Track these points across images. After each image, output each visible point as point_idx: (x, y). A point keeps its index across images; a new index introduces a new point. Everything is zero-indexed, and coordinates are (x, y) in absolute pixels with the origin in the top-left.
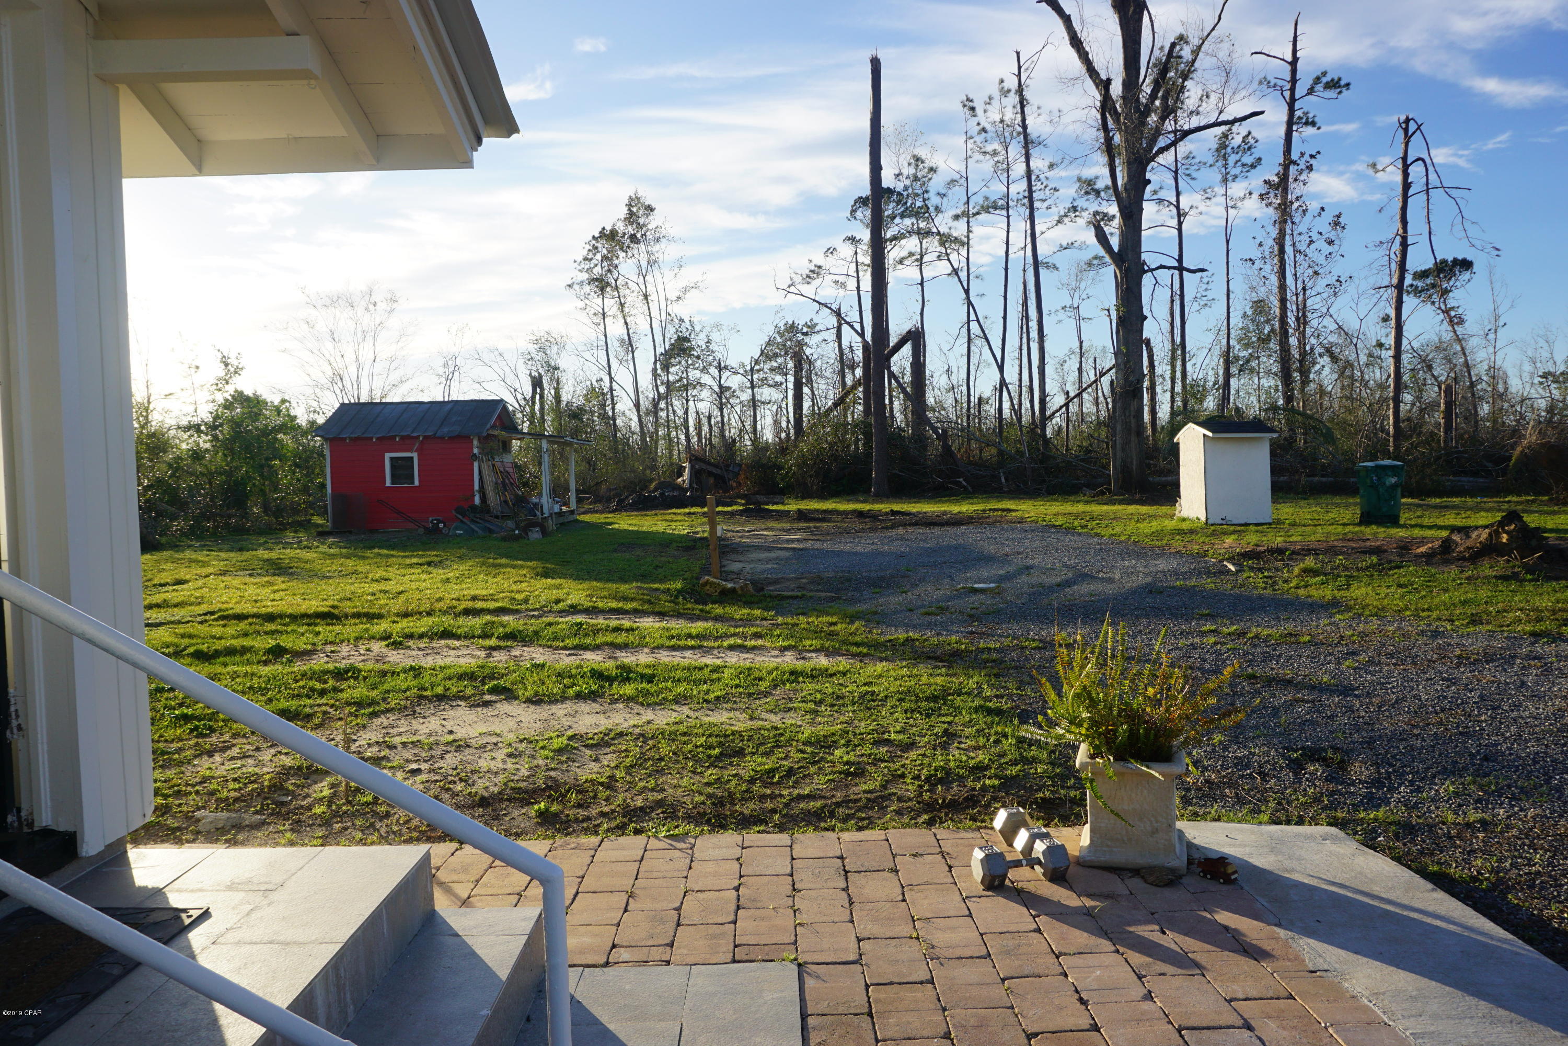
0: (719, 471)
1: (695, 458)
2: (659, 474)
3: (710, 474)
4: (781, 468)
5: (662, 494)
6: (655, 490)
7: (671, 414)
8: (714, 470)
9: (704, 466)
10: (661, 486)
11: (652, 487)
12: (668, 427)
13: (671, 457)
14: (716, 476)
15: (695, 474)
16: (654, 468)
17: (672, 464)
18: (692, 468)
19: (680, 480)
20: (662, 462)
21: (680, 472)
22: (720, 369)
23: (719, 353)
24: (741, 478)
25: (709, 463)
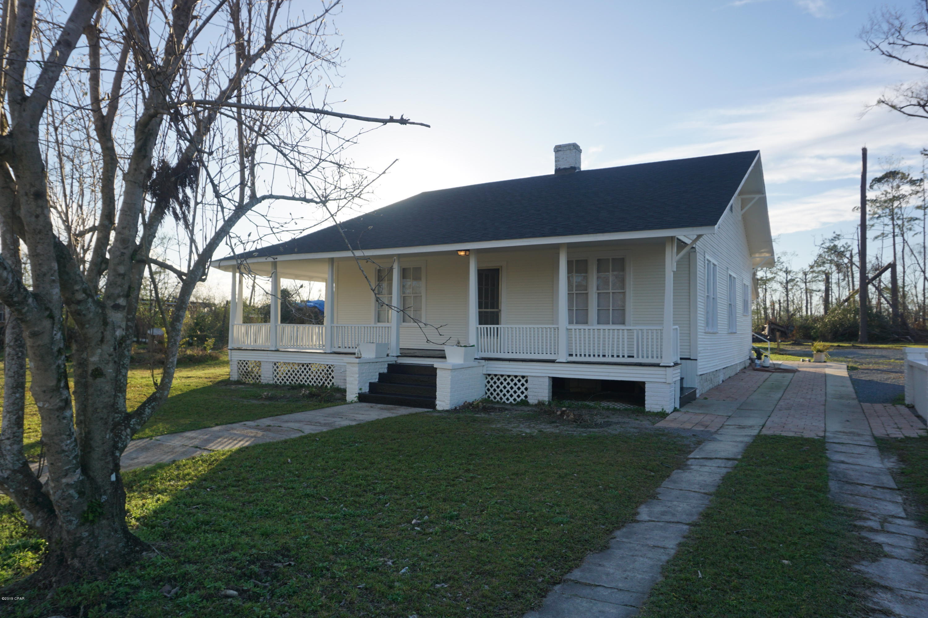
0: (783, 329)
1: (769, 322)
3: (779, 330)
4: (814, 329)
9: (776, 327)
13: (757, 321)
15: (772, 331)
18: (770, 327)
19: (763, 332)
21: (763, 329)
22: (787, 272)
23: (785, 265)
24: (794, 332)
25: (779, 326)
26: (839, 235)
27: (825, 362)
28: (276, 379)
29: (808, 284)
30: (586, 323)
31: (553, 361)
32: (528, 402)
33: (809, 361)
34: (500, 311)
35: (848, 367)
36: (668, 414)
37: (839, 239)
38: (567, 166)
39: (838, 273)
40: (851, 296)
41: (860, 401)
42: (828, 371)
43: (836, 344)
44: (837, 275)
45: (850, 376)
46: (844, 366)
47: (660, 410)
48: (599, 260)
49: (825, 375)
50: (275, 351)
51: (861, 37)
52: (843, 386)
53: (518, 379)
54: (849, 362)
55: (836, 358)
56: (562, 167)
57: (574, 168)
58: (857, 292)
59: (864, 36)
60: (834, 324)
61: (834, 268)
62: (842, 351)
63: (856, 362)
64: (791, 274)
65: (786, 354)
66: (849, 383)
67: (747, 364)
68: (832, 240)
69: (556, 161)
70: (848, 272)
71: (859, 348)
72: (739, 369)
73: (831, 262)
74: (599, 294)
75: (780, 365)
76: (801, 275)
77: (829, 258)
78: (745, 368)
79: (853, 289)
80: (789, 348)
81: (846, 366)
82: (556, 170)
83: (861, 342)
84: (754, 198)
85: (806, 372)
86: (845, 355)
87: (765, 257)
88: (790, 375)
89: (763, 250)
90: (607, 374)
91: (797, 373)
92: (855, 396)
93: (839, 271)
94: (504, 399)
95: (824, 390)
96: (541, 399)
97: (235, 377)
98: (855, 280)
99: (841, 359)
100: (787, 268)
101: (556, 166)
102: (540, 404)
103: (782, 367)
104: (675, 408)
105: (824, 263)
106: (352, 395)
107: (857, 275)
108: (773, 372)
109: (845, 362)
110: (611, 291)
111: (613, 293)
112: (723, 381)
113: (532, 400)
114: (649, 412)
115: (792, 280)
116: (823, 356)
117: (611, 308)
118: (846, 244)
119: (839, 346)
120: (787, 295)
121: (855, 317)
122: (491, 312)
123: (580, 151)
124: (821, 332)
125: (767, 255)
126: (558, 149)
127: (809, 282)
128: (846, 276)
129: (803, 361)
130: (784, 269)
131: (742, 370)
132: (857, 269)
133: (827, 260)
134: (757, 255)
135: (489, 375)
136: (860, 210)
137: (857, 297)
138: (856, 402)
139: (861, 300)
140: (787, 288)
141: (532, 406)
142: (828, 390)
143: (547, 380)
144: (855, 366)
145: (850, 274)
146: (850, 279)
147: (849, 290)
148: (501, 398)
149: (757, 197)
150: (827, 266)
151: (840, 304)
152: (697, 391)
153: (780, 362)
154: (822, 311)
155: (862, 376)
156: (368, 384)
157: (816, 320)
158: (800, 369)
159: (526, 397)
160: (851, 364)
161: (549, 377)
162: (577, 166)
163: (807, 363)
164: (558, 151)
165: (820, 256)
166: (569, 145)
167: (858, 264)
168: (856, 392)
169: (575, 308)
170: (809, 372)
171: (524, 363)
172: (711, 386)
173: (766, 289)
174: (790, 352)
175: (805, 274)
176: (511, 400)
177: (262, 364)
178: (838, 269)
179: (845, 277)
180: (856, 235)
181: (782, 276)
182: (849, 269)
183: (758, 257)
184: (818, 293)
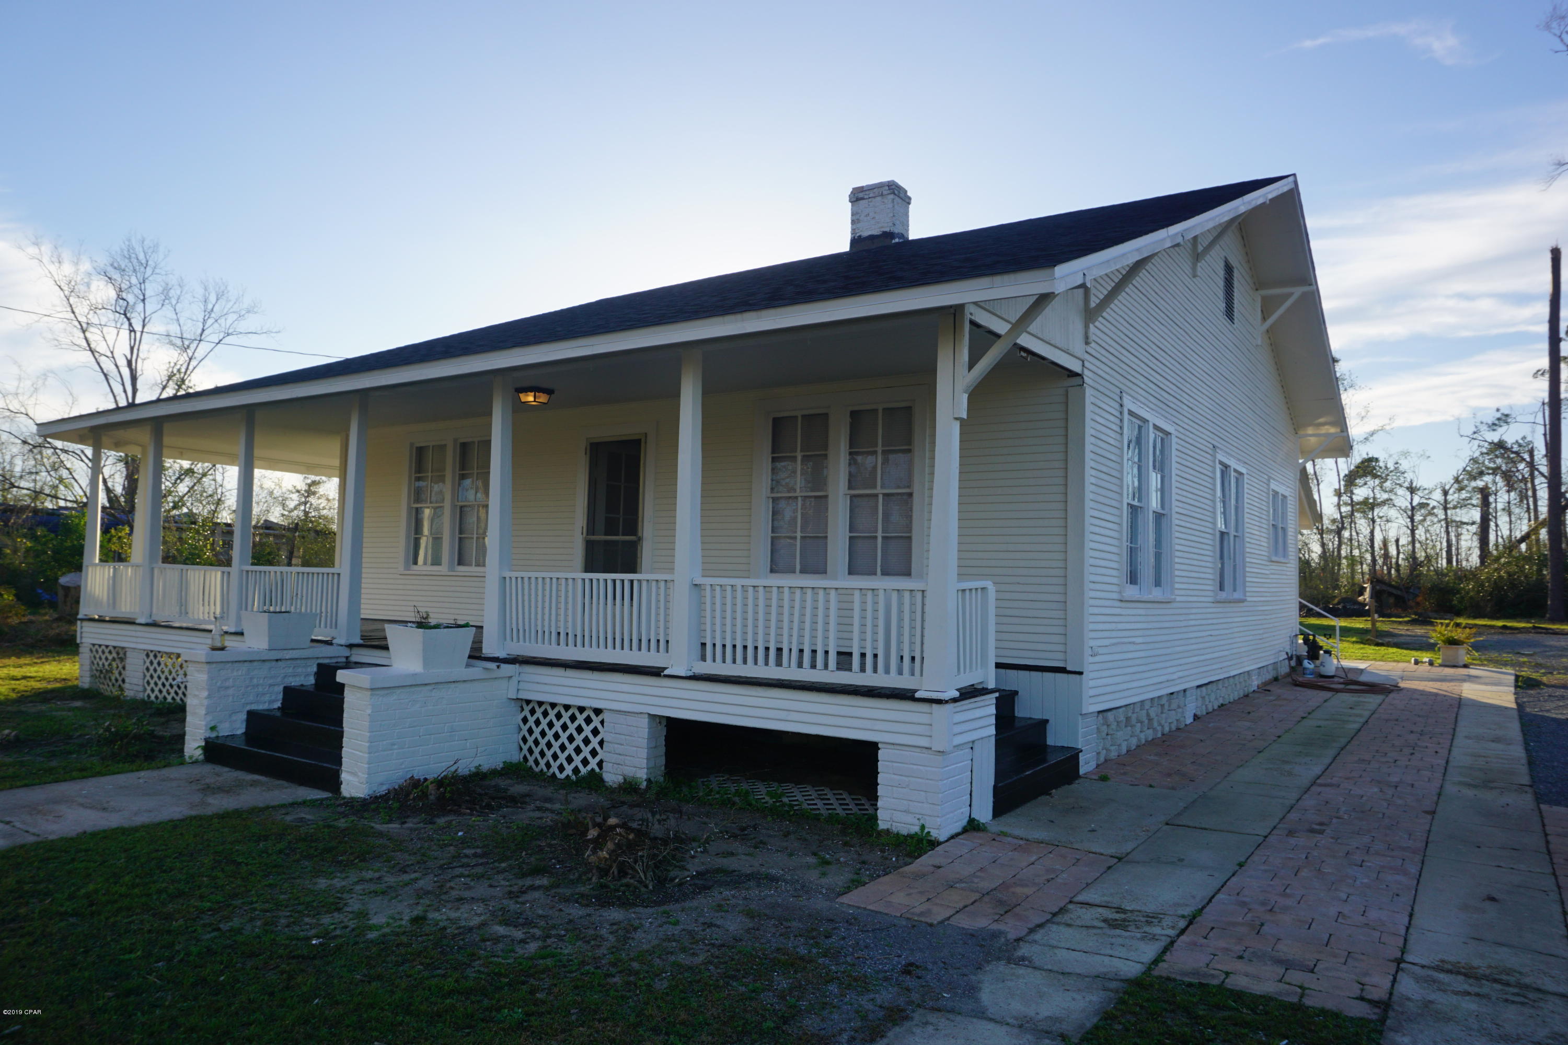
0: (1399, 593)
1: (1376, 580)
2: (1343, 591)
3: (1390, 594)
4: (1458, 592)
5: (1344, 607)
6: (1339, 603)
7: (1354, 533)
8: (1395, 592)
9: (1385, 588)
10: (1343, 600)
11: (1336, 601)
12: (1351, 546)
13: (1353, 577)
14: (1397, 597)
15: (1375, 594)
16: (1337, 587)
17: (1354, 584)
18: (1373, 589)
19: (1361, 598)
20: (1344, 581)
21: (1362, 591)
22: (1412, 490)
23: (1409, 476)
24: (1419, 599)
25: (1390, 585)
26: (1507, 416)
27: (1466, 666)
28: (149, 691)
29: (1449, 512)
30: (821, 570)
31: (656, 672)
32: (601, 780)
33: (1431, 663)
34: (640, 539)
35: (1517, 677)
36: (939, 843)
37: (1507, 423)
38: (876, 232)
39: (1508, 491)
40: (1534, 531)
41: (1539, 798)
42: (1470, 691)
43: (1500, 623)
44: (1506, 497)
45: (1520, 706)
46: (1508, 676)
47: (915, 829)
48: (854, 415)
49: (1460, 703)
50: (147, 625)
51: (1548, 27)
52: (1497, 740)
53: (585, 715)
54: (1522, 665)
55: (1494, 655)
56: (866, 234)
57: (889, 235)
58: (1543, 524)
59: (1554, 25)
60: (1497, 585)
61: (1500, 482)
62: (1509, 637)
63: (1538, 666)
64: (1420, 493)
65: (1388, 645)
66: (1514, 730)
67: (1284, 669)
68: (1493, 426)
69: (853, 222)
70: (1527, 490)
71: (1548, 632)
72: (1255, 683)
73: (1495, 471)
74: (853, 497)
75: (1361, 671)
76: (1438, 496)
77: (1492, 465)
78: (1276, 679)
79: (1536, 518)
80: (1402, 630)
81: (1512, 678)
82: (855, 242)
83: (1553, 620)
84: (1290, 295)
85: (1415, 691)
86: (1515, 648)
87: (1327, 435)
88: (1373, 700)
89: (1321, 420)
90: (783, 715)
91: (1392, 695)
92: (1526, 780)
93: (1510, 488)
94: (554, 768)
95: (1444, 753)
96: (630, 772)
97: (86, 683)
98: (1540, 503)
99: (1506, 656)
100: (1411, 482)
101: (853, 231)
102: (629, 786)
103: (1363, 678)
104: (971, 821)
105: (1481, 474)
106: (193, 746)
107: (1543, 493)
108: (1337, 691)
109: (1513, 665)
110: (879, 490)
111: (884, 495)
112: (1196, 717)
113: (612, 777)
114: (888, 831)
115: (1422, 505)
116: (1463, 654)
117: (880, 534)
118: (1524, 438)
119: (1504, 627)
120: (1413, 532)
121: (1539, 571)
122: (624, 542)
123: (907, 200)
124: (1471, 598)
125: (1332, 430)
126: (858, 196)
127: (1455, 508)
128: (1523, 497)
129: (1417, 662)
130: (1407, 484)
131: (1266, 684)
132: (1543, 480)
133: (1488, 468)
134: (1310, 431)
135: (528, 702)
136: (1547, 376)
137: (1544, 533)
138: (1526, 800)
139: (1550, 539)
140: (1412, 521)
141: (611, 790)
142: (1455, 752)
143: (645, 721)
144: (1534, 676)
145: (1530, 493)
146: (1531, 500)
147: (1530, 520)
148: (548, 765)
149: (1298, 291)
150: (1488, 479)
151: (1512, 545)
152: (1082, 758)
153: (1362, 665)
154: (1475, 560)
155: (1549, 705)
156: (244, 716)
157: (1465, 575)
158: (1402, 685)
159: (600, 764)
160: (1526, 672)
161: (652, 717)
162: (896, 230)
163: (1426, 667)
164: (858, 199)
165: (1474, 460)
166: (880, 186)
167: (1544, 469)
168: (1531, 763)
169: (799, 535)
170: (1423, 693)
171: (597, 675)
172: (1150, 734)
173: (1373, 521)
174: (1402, 640)
175: (1446, 493)
176: (569, 770)
177: (128, 654)
178: (1508, 485)
179: (1521, 501)
180: (1540, 415)
181: (1403, 499)
182: (1529, 485)
183: (1312, 435)
184: (1469, 527)
